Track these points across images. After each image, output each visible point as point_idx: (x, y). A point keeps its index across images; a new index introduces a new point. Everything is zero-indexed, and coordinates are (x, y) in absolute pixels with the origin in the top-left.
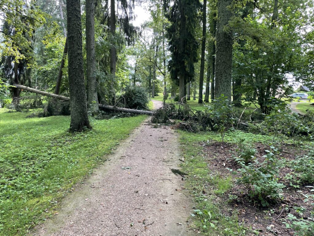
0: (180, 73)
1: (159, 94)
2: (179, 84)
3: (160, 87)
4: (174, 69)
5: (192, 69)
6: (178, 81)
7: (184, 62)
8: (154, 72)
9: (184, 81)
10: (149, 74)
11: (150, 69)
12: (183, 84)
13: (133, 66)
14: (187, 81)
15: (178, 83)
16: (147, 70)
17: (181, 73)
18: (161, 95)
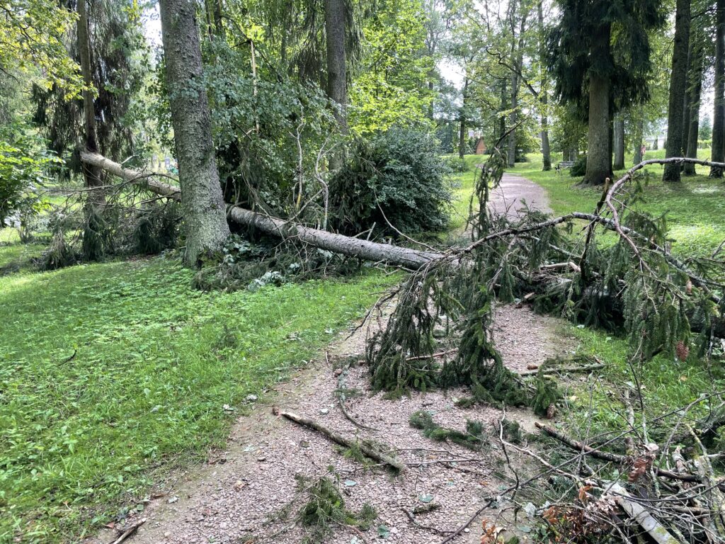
0: (593, 74)
1: (528, 155)
2: (588, 114)
3: (531, 137)
4: (569, 61)
5: (642, 51)
6: (583, 104)
7: (606, 31)
8: (515, 95)
9: (606, 104)
10: (501, 101)
11: (504, 87)
12: (606, 113)
13: (459, 86)
14: (617, 101)
15: (584, 112)
16: (496, 93)
17: (597, 71)
18: (536, 157)
